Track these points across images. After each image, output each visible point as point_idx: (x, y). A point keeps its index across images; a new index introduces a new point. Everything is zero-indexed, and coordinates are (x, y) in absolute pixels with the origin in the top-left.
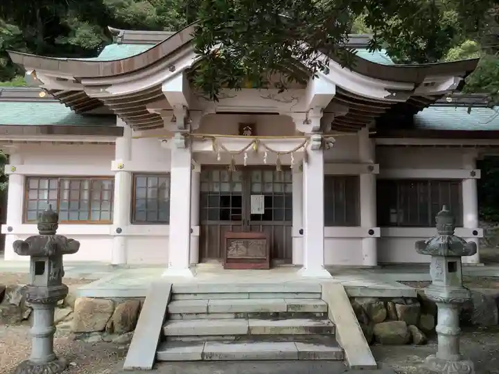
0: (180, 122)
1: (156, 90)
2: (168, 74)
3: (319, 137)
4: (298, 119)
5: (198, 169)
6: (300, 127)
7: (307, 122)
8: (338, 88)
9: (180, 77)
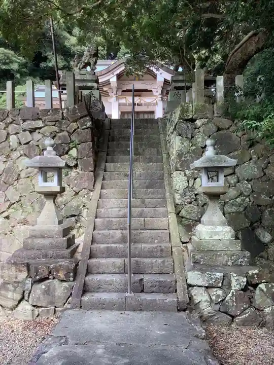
0: (115, 92)
1: (108, 81)
2: (112, 76)
3: (161, 96)
4: (154, 91)
5: (120, 113)
6: (155, 94)
7: (157, 92)
8: (165, 79)
9: (116, 76)
